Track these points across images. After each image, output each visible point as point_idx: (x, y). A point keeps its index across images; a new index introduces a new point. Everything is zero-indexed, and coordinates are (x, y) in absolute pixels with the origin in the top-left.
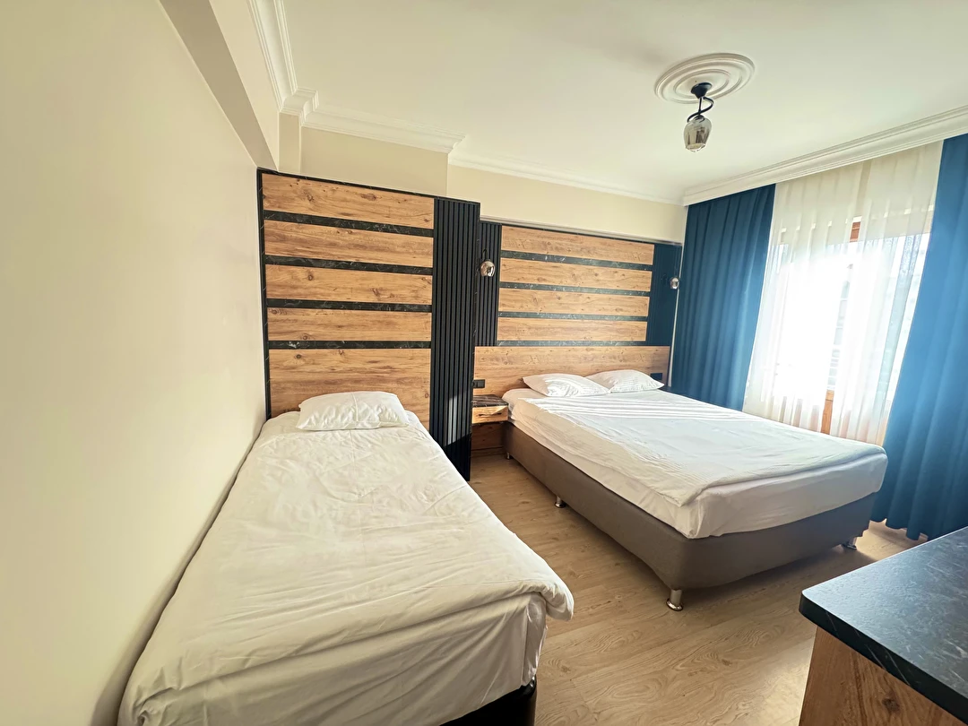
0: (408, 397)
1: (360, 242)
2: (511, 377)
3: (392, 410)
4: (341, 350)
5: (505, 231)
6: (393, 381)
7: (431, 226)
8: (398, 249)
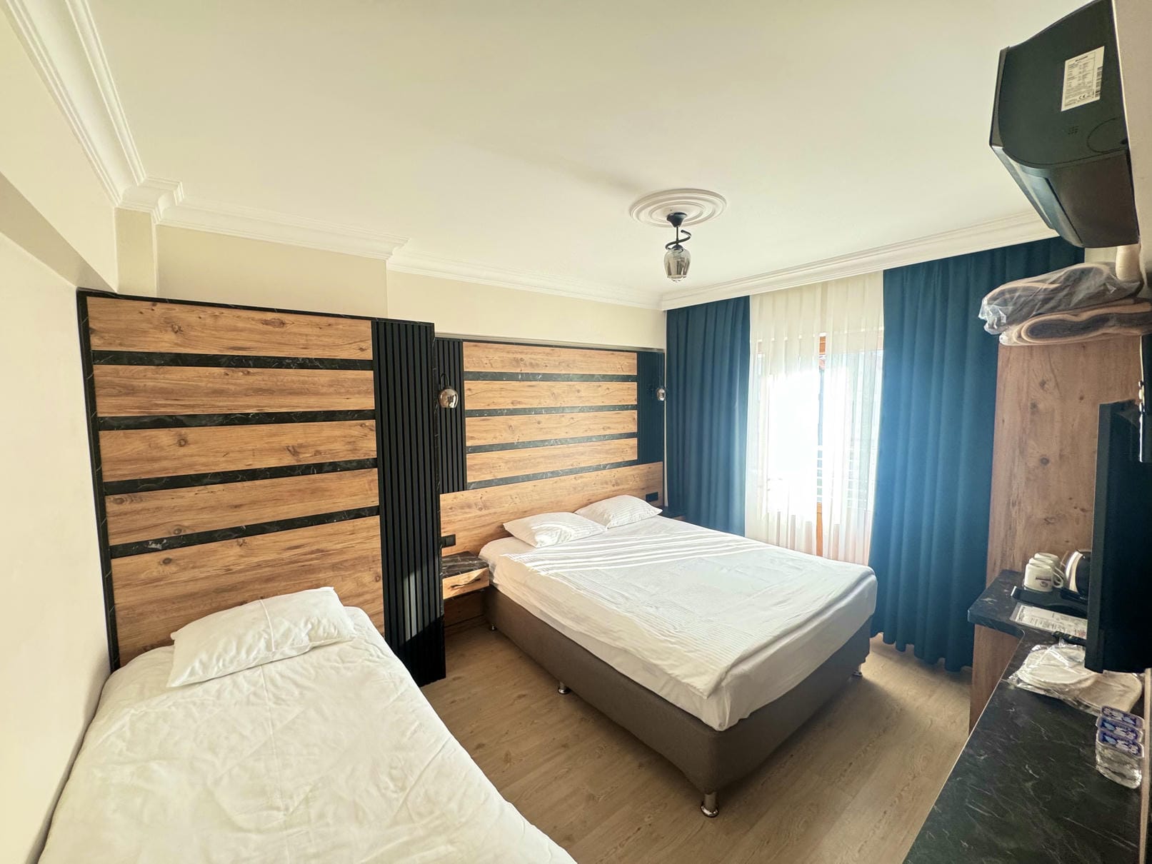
0: (349, 586)
1: (263, 385)
2: (489, 525)
3: (329, 620)
4: (241, 540)
5: (467, 350)
6: (325, 568)
7: (368, 355)
8: (324, 390)
